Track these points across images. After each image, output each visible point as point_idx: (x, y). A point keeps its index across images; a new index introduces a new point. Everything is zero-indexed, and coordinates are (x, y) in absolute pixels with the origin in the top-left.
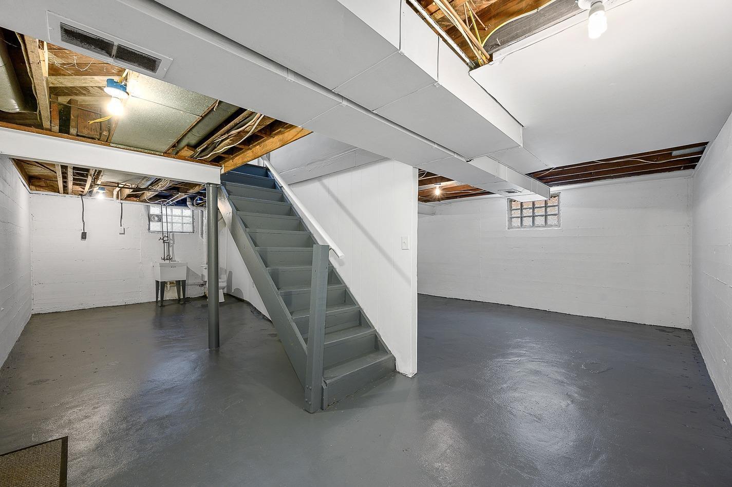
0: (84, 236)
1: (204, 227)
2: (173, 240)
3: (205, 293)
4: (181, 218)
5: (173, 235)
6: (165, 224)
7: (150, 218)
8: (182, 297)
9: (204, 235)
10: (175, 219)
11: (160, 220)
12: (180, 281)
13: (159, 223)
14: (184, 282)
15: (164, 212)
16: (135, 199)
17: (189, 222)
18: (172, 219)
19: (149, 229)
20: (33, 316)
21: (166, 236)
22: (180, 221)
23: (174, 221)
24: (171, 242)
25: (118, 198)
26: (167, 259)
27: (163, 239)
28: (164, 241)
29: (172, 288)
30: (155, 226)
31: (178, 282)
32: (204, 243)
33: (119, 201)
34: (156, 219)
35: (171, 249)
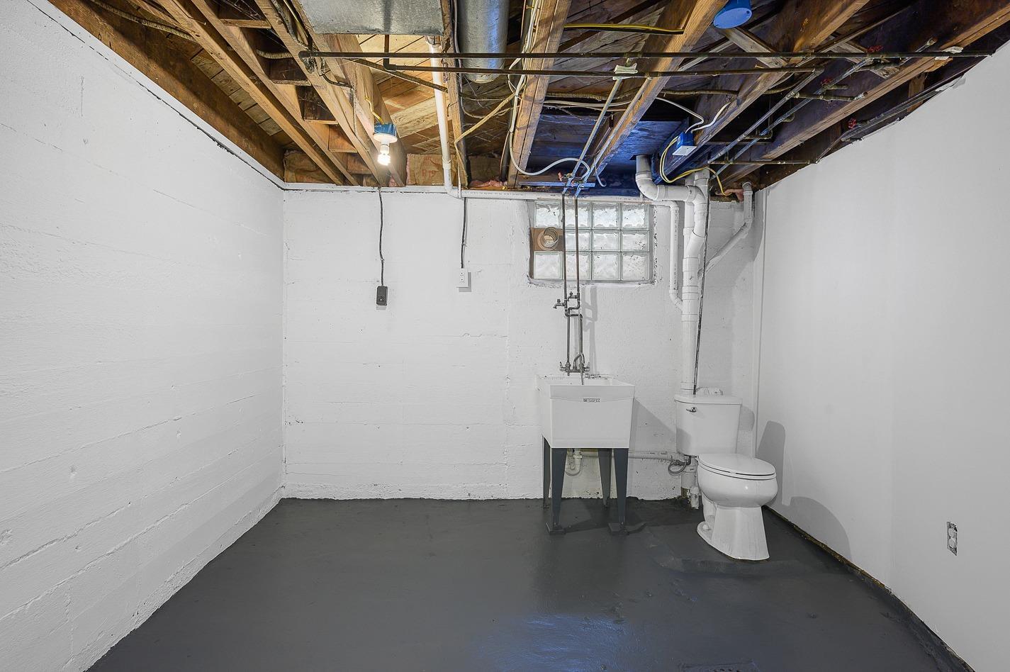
0: (382, 296)
1: (686, 262)
2: (594, 307)
3: (684, 491)
4: (615, 236)
5: (594, 291)
6: (571, 259)
7: (535, 239)
8: (614, 495)
9: (685, 289)
10: (602, 241)
11: (560, 245)
12: (610, 450)
13: (557, 257)
14: (622, 455)
15: (570, 221)
16: (497, 185)
17: (637, 247)
18: (591, 240)
19: (531, 274)
20: (284, 502)
21: (575, 293)
22: (614, 246)
23: (597, 246)
24: (588, 313)
25: (455, 184)
26: (576, 370)
27: (565, 305)
28: (568, 310)
29: (587, 461)
30: (547, 264)
31: (604, 453)
32: (684, 318)
33: (457, 192)
34: (550, 241)
35: (586, 335)
